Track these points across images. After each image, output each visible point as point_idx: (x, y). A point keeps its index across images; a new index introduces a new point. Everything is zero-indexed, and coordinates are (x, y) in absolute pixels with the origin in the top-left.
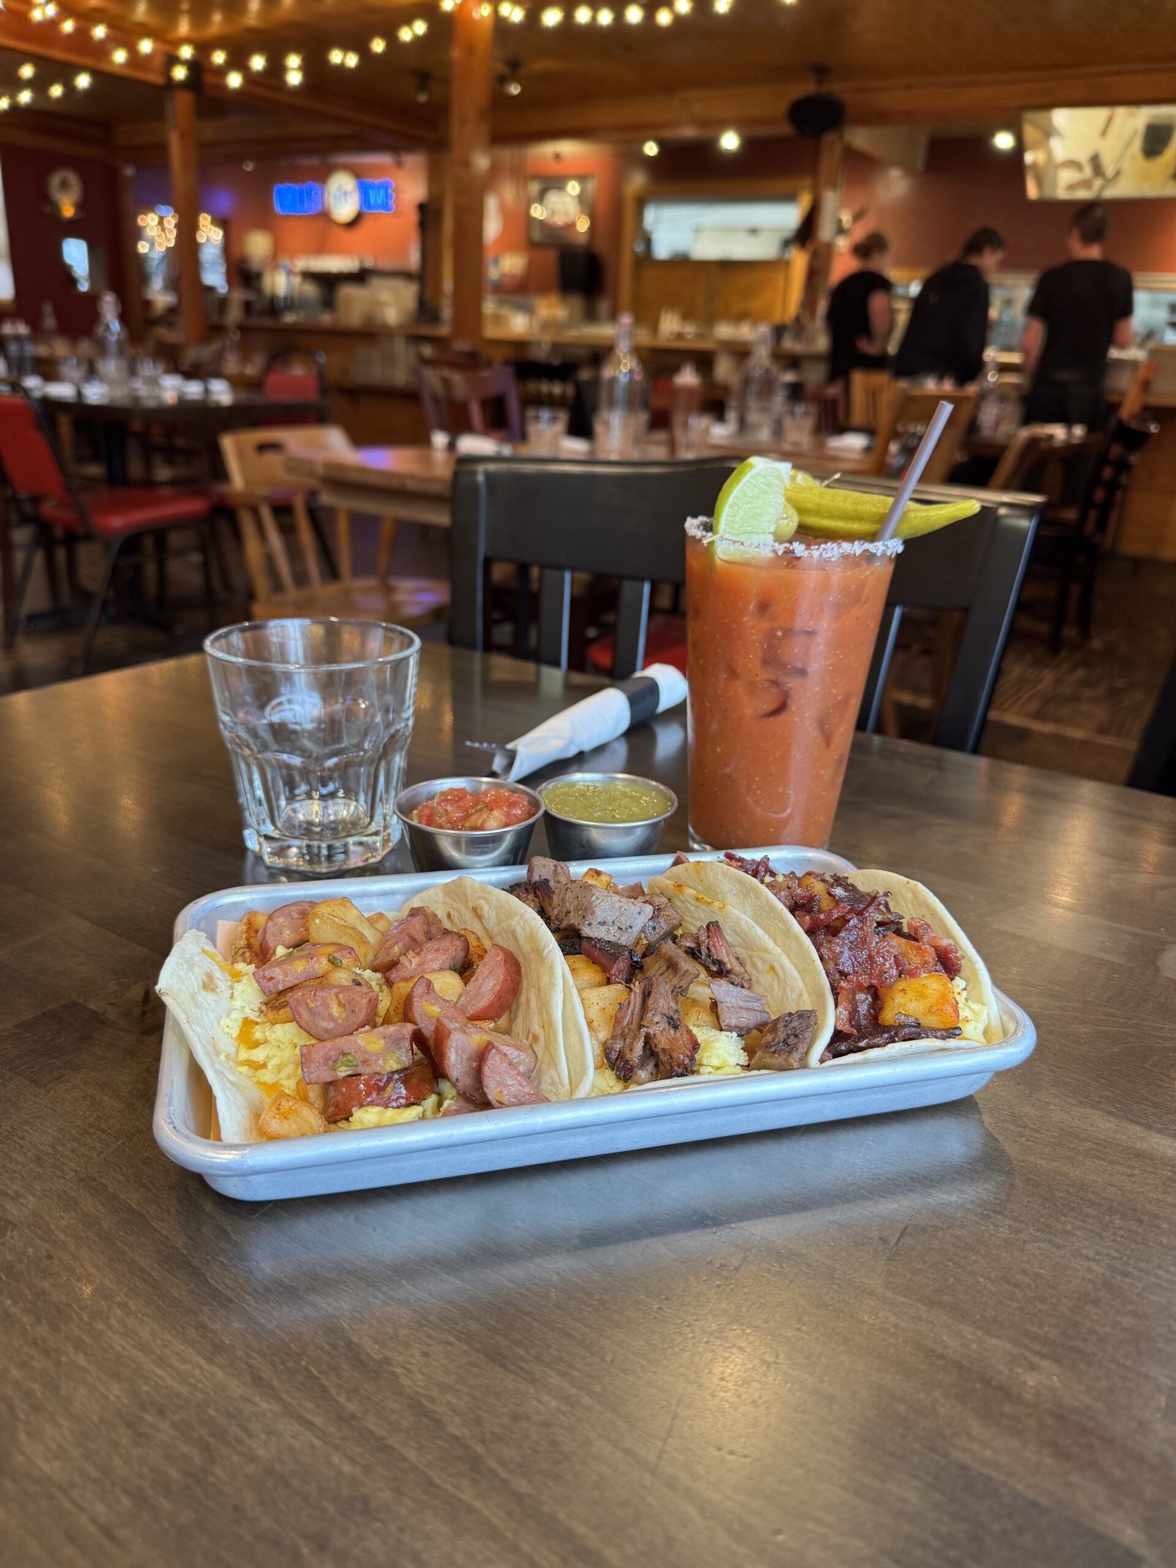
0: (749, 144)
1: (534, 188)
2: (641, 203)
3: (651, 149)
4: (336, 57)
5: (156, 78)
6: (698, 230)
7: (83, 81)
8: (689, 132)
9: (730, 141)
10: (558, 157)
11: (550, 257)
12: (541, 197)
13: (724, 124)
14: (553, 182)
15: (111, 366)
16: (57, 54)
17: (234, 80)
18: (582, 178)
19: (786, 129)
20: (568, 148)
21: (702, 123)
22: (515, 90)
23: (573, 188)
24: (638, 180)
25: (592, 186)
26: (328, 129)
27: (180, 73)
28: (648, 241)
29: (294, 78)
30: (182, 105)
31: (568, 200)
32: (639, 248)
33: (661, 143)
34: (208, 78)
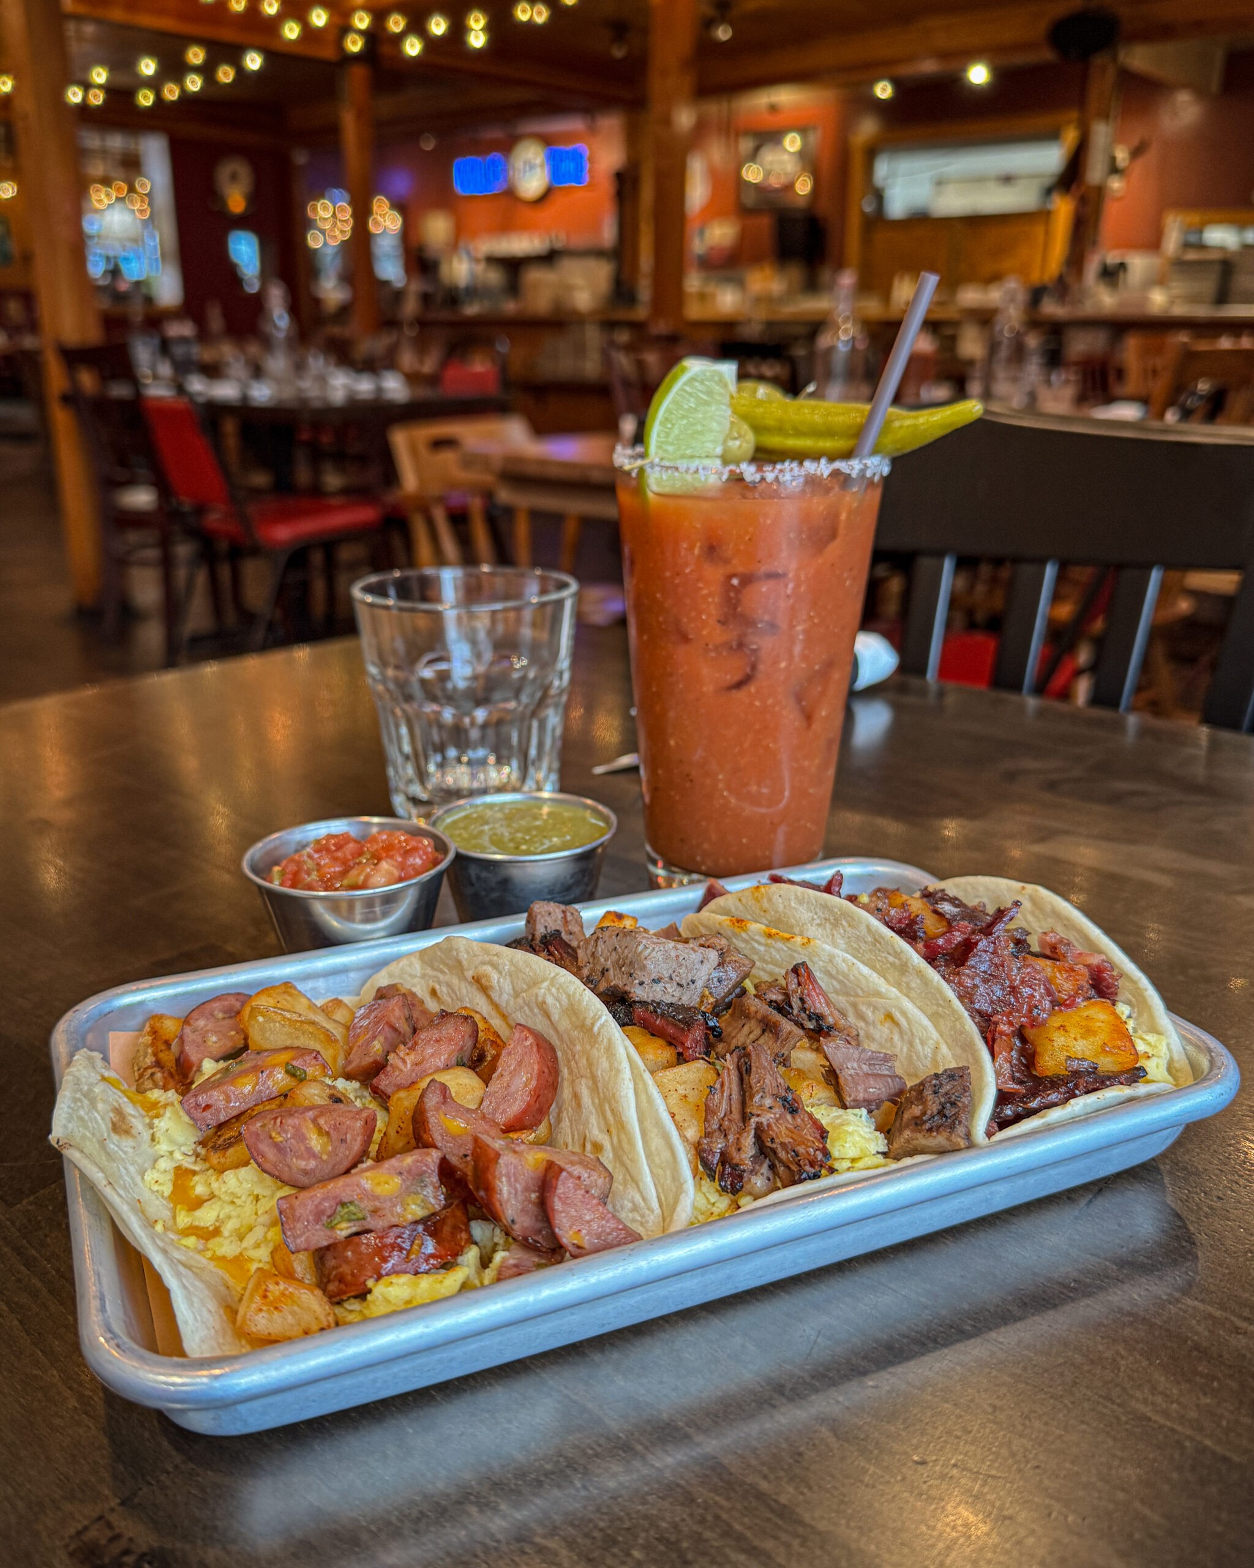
0: (1001, 75)
1: (746, 145)
2: (871, 153)
3: (883, 90)
4: (523, 13)
5: (327, 53)
6: (940, 183)
7: (254, 62)
8: (928, 67)
9: (978, 75)
10: (773, 108)
11: (764, 223)
12: (753, 156)
13: (971, 55)
14: (769, 137)
15: (278, 363)
16: (227, 35)
17: (413, 47)
18: (803, 130)
19: (1048, 55)
20: (786, 97)
21: (944, 55)
22: (723, 33)
23: (792, 143)
24: (867, 128)
25: (814, 138)
26: (514, 95)
27: (354, 45)
28: (879, 196)
29: (477, 39)
30: (357, 79)
31: (786, 157)
32: (868, 208)
33: (897, 83)
34: (386, 50)
